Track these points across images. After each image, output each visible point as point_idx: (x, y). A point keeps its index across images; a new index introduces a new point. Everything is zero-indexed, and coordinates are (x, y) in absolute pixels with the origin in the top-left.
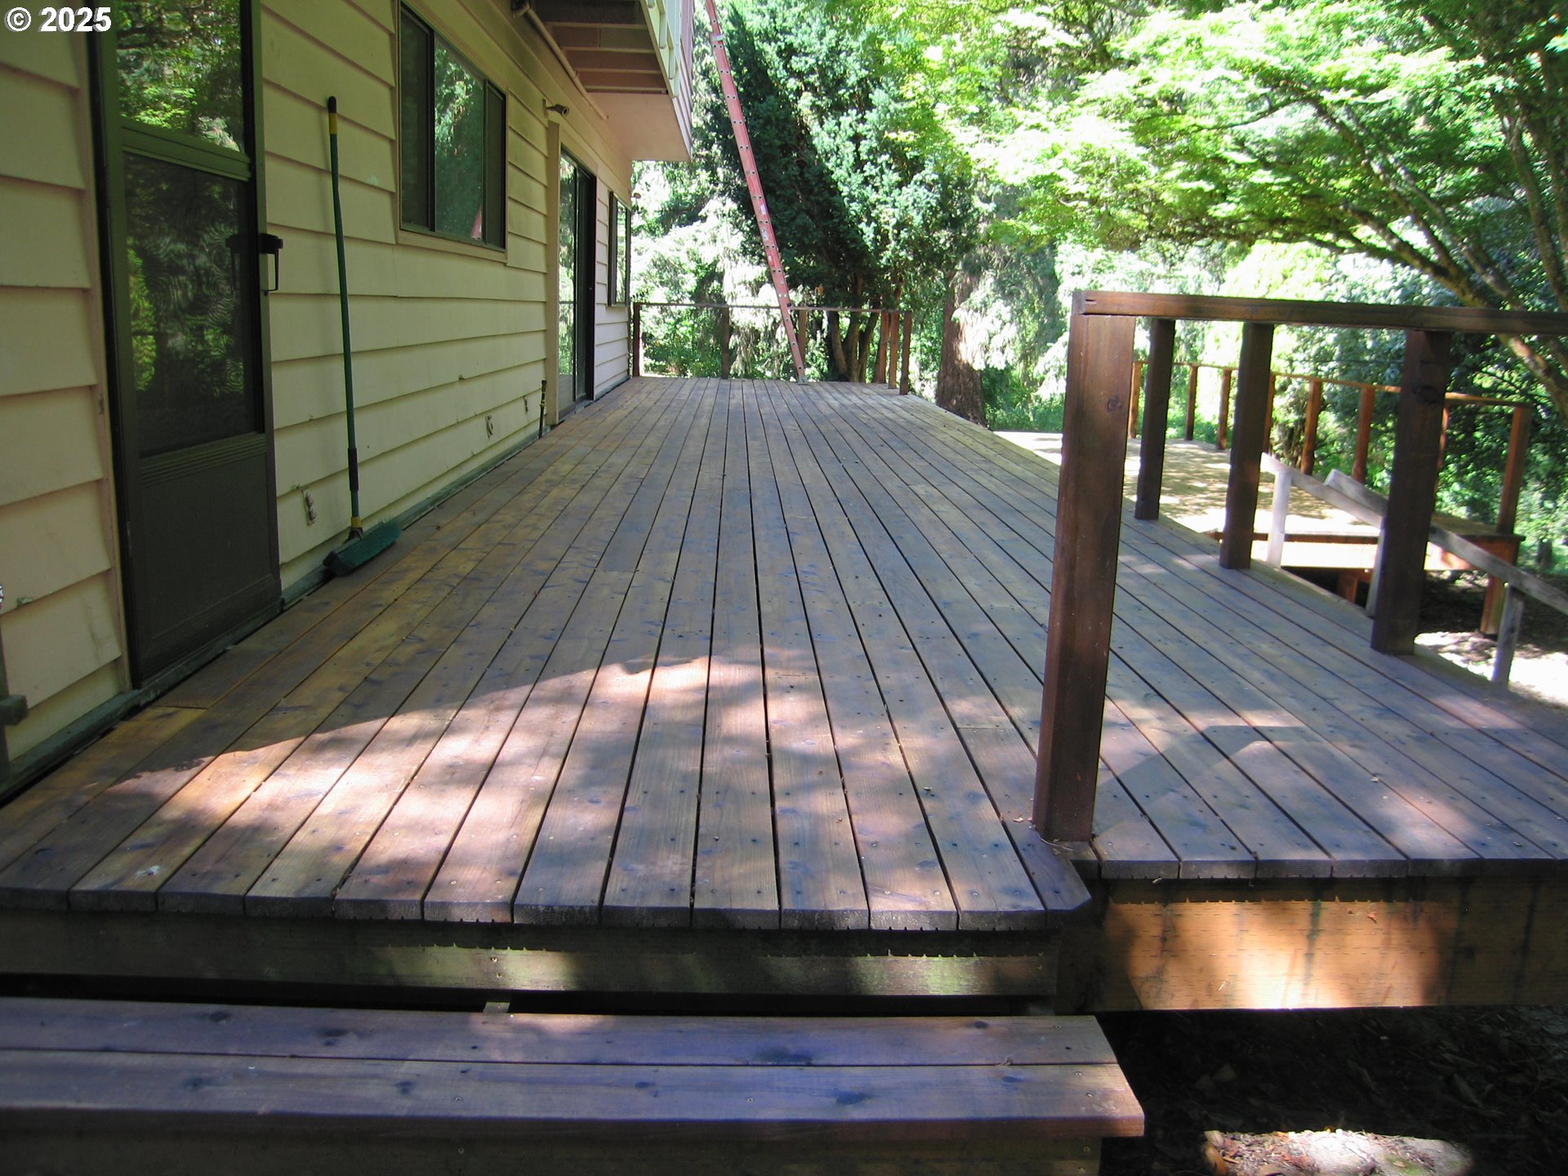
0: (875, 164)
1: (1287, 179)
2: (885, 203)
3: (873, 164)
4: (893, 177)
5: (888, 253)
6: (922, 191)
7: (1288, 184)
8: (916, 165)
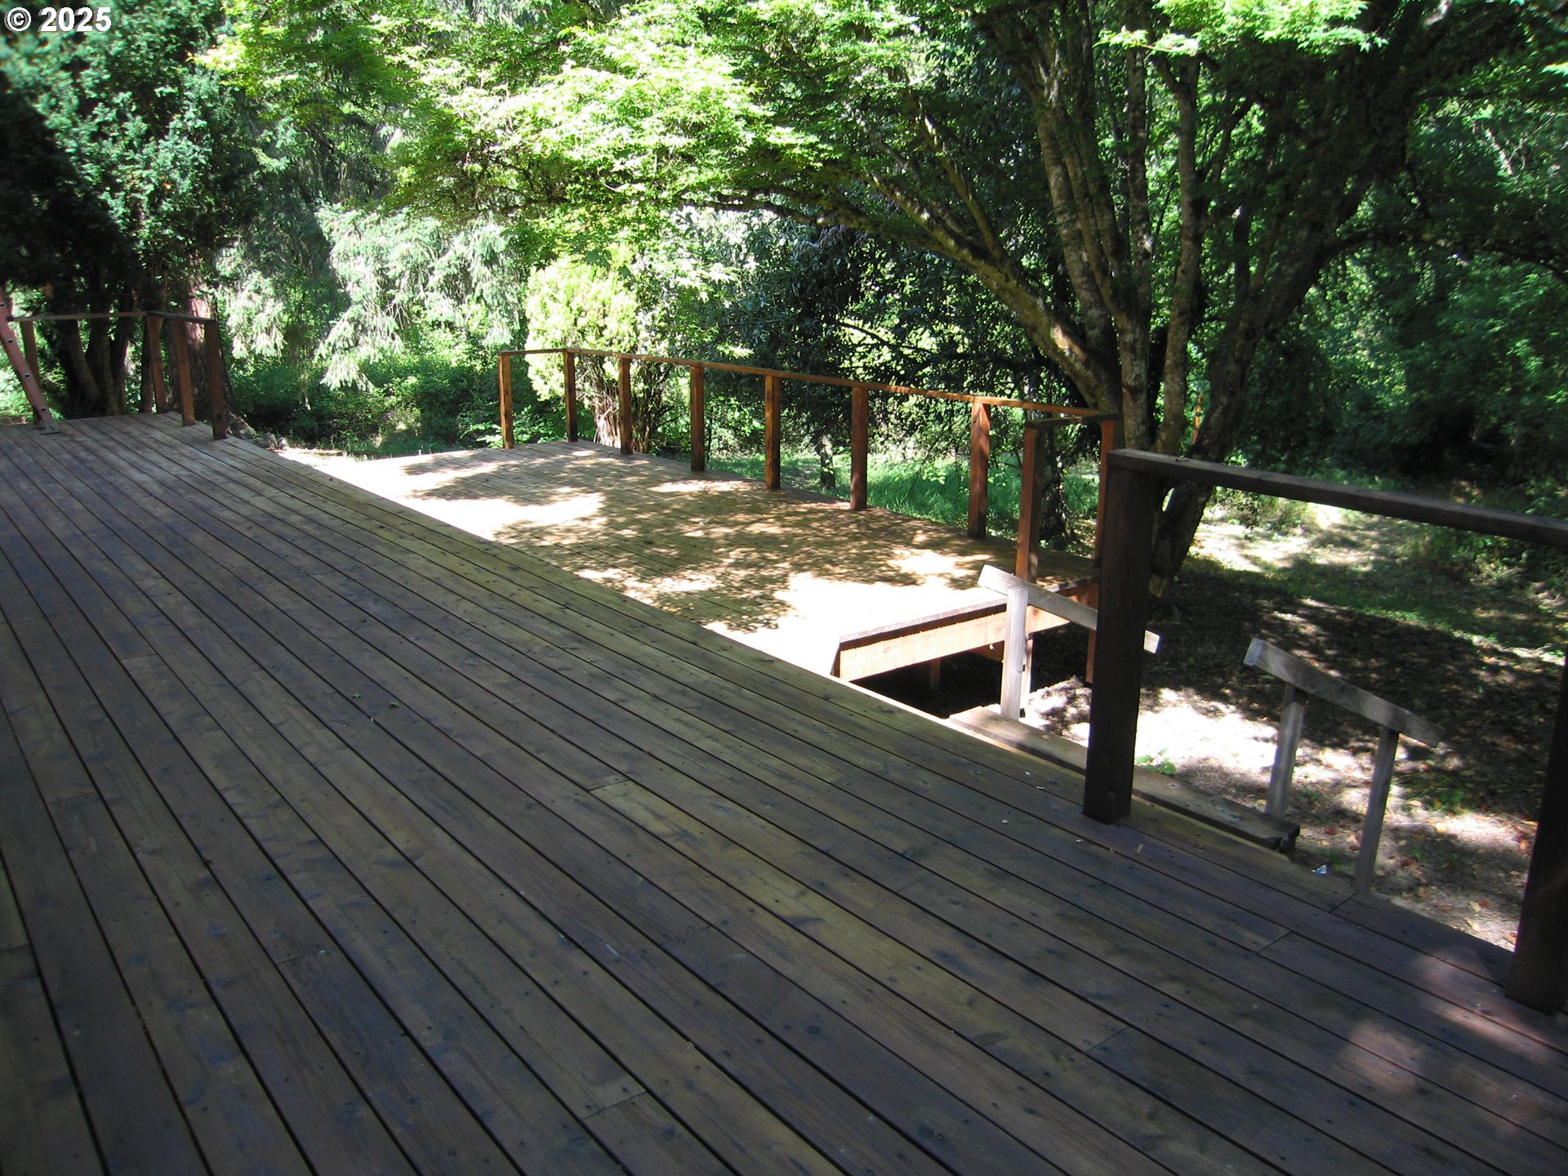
0: (109, 105)
1: (813, 139)
2: (133, 161)
3: (106, 105)
4: (136, 125)
5: (145, 233)
6: (185, 143)
7: (812, 146)
8: (172, 105)
